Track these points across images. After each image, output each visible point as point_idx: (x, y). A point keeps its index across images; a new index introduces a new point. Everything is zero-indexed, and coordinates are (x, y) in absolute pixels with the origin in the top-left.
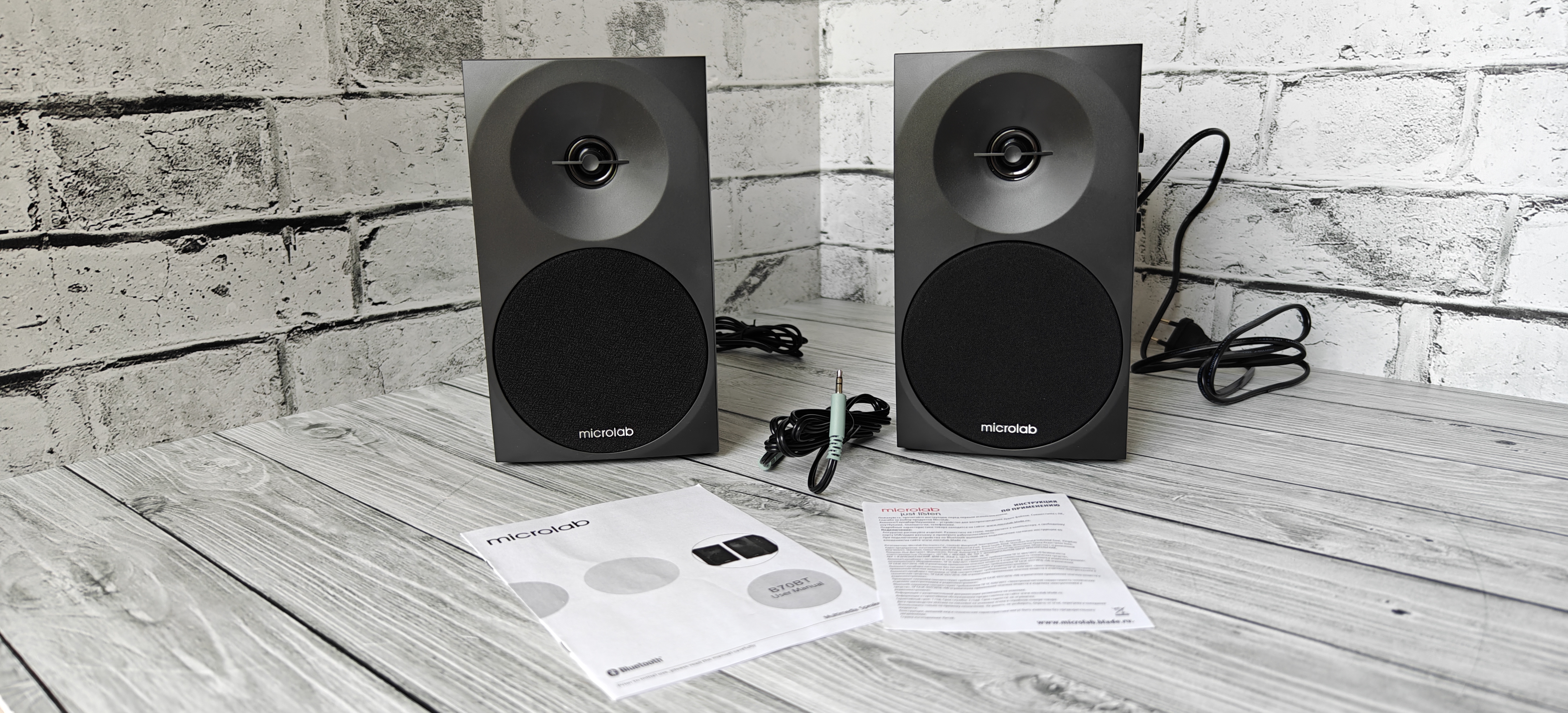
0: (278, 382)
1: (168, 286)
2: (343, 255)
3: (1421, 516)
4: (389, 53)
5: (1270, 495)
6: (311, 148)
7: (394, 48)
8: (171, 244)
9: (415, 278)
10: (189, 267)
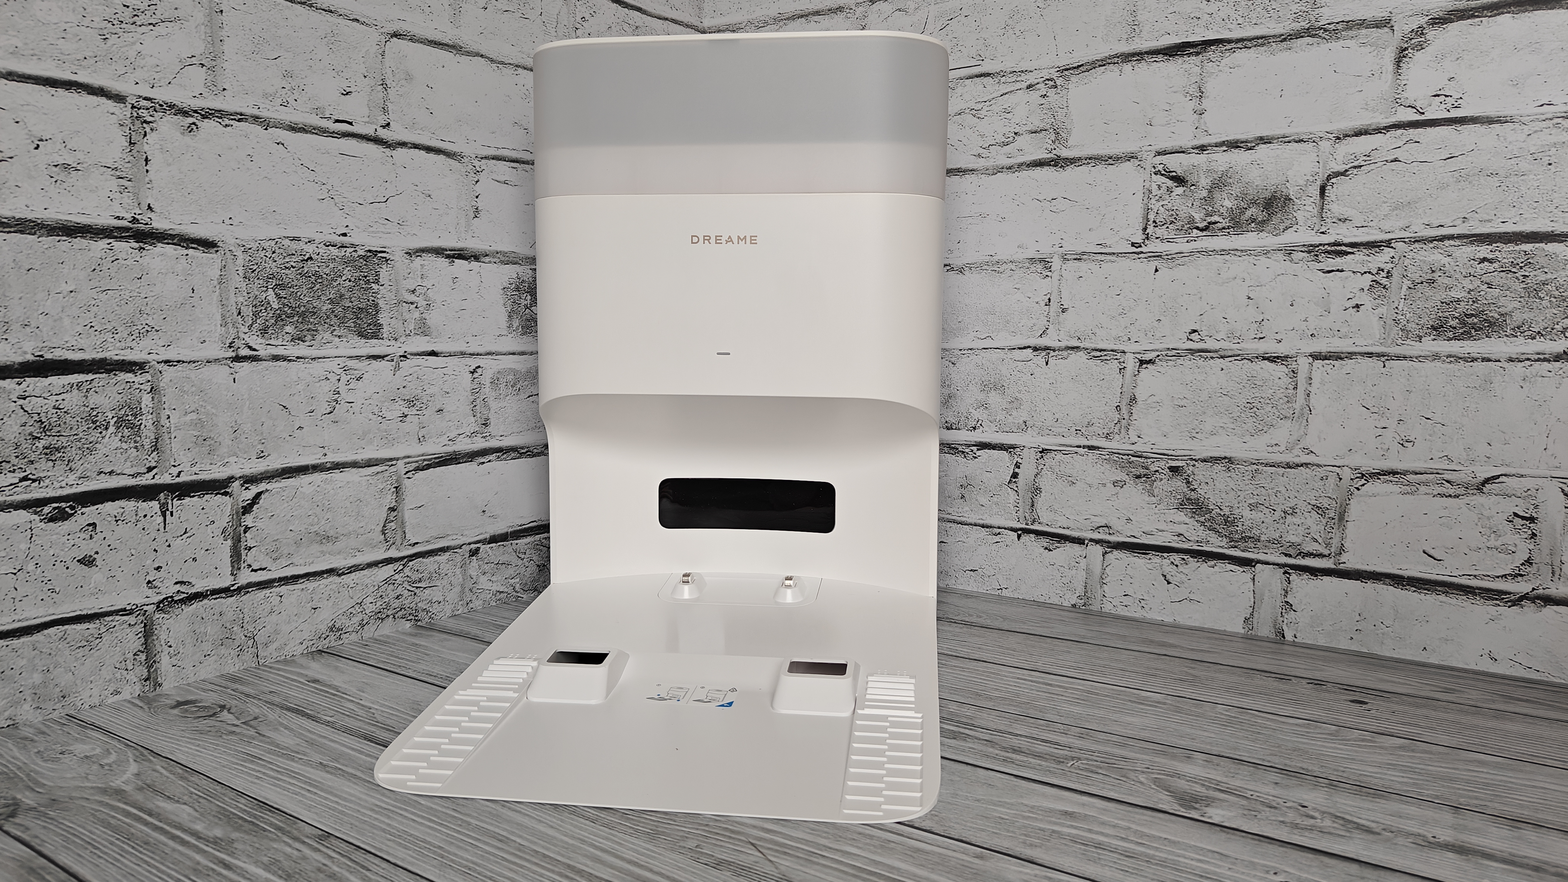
0: (143, 657)
1: (29, 558)
2: (224, 520)
3: (1294, 781)
4: (284, 316)
5: (1157, 759)
6: (196, 411)
7: (289, 312)
8: (36, 513)
9: (298, 543)
10: (54, 537)
